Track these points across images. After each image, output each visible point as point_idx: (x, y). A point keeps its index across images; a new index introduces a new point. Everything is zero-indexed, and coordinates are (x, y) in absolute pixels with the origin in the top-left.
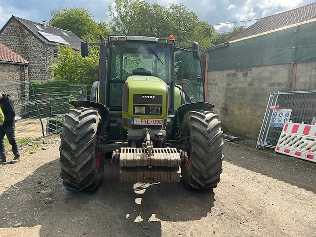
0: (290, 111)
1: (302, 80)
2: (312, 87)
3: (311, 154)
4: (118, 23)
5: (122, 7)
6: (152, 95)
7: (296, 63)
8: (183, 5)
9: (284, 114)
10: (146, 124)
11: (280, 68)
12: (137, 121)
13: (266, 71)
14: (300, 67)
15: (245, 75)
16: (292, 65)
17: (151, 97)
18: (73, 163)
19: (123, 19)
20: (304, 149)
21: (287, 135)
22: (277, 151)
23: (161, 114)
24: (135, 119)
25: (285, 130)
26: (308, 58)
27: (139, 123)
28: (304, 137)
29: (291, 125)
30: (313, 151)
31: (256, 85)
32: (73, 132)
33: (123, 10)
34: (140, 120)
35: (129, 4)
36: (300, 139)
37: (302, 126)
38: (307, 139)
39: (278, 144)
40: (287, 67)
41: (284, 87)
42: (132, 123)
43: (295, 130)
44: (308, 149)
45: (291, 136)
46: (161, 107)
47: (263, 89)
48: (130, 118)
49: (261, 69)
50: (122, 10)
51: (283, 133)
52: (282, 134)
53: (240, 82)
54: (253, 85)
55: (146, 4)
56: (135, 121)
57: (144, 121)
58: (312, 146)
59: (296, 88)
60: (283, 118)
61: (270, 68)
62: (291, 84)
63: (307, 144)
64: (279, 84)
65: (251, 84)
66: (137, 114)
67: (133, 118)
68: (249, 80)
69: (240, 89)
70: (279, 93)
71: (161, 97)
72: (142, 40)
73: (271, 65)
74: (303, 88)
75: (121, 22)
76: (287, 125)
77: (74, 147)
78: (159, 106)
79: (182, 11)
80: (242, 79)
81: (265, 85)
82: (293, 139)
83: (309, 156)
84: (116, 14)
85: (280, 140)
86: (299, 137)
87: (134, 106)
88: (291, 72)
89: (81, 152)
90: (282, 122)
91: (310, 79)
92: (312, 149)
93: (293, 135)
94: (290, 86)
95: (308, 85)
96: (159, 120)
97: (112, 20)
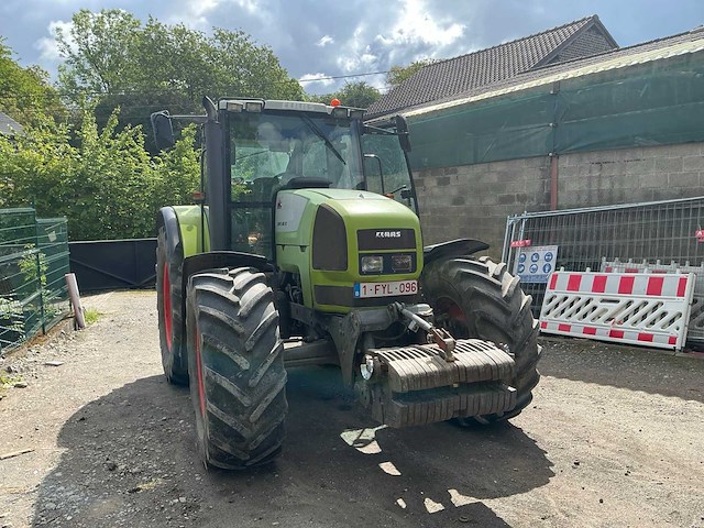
0: (554, 250)
1: (572, 186)
2: (595, 200)
3: (619, 328)
4: (81, 70)
5: (90, 31)
6: (396, 230)
7: (557, 156)
8: (242, 33)
9: (542, 257)
10: (387, 294)
11: (522, 165)
12: (367, 290)
13: (492, 174)
14: (565, 162)
15: (444, 182)
16: (548, 159)
17: (393, 234)
18: (246, 401)
19: (93, 61)
20: (600, 321)
21: (560, 297)
22: (543, 330)
23: (414, 270)
24: (362, 285)
25: (552, 287)
26: (580, 145)
27: (371, 294)
28: (597, 298)
29: (564, 276)
30: (619, 323)
31: (470, 202)
32: (236, 327)
33: (92, 38)
34: (372, 285)
35: (108, 26)
36: (588, 302)
37: (588, 277)
38: (603, 301)
39: (542, 316)
40: (538, 162)
41: (534, 204)
42: (357, 293)
43: (574, 284)
44: (610, 319)
45: (566, 298)
46: (414, 255)
47: (486, 210)
48: (351, 285)
49: (479, 169)
50: (89, 39)
51: (548, 294)
52: (547, 297)
53: (433, 196)
54: (463, 203)
55: (157, 27)
56: (362, 290)
57: (380, 288)
58: (616, 313)
59: (560, 203)
60: (541, 264)
61: (500, 167)
62: (549, 196)
63: (605, 310)
64: (523, 199)
65: (458, 201)
66: (368, 273)
67: (357, 283)
68: (454, 192)
69: (434, 211)
70: (525, 215)
71: (411, 232)
72: (299, 109)
73: (502, 160)
74: (574, 202)
75: (87, 66)
76: (555, 277)
77: (244, 364)
78: (408, 253)
79: (241, 45)
80: (436, 191)
81: (490, 201)
82: (572, 304)
83: (613, 334)
84: (75, 48)
85: (545, 307)
86: (584, 298)
87: (361, 256)
88: (548, 174)
89: (261, 372)
90: (540, 272)
91: (589, 185)
92: (617, 318)
93: (572, 296)
94: (547, 200)
95: (584, 197)
96: (411, 282)
97: (67, 62)
